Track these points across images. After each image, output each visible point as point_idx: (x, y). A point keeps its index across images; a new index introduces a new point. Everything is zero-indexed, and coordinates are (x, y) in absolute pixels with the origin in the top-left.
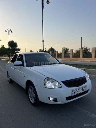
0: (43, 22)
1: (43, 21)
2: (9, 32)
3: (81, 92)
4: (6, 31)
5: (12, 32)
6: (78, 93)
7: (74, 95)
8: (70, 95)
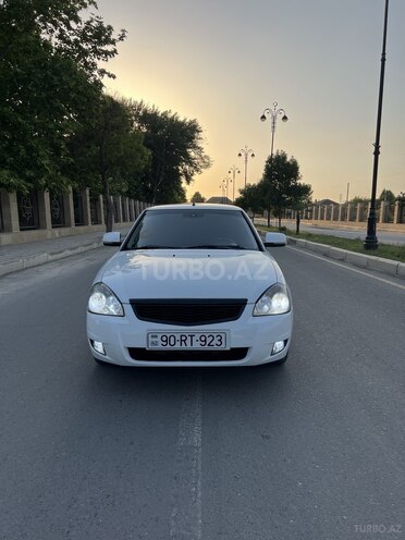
0: (383, 60)
1: (384, 54)
2: (274, 118)
3: (197, 346)
4: (263, 117)
5: (285, 118)
6: (178, 346)
7: (159, 347)
8: (141, 344)
